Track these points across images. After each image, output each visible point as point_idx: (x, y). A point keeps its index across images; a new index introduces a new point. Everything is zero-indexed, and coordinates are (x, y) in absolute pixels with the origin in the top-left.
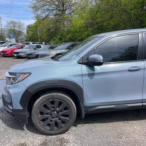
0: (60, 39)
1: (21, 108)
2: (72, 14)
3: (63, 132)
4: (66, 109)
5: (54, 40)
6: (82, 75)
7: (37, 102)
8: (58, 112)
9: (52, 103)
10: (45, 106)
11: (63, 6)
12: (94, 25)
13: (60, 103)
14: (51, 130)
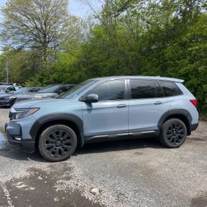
0: (41, 80)
1: (30, 137)
2: (58, 48)
3: (66, 159)
4: (68, 138)
5: (32, 81)
6: (83, 110)
7: (44, 132)
8: (61, 141)
9: (57, 133)
10: (51, 136)
11: (45, 37)
12: (87, 65)
13: (64, 134)
14: (55, 157)
